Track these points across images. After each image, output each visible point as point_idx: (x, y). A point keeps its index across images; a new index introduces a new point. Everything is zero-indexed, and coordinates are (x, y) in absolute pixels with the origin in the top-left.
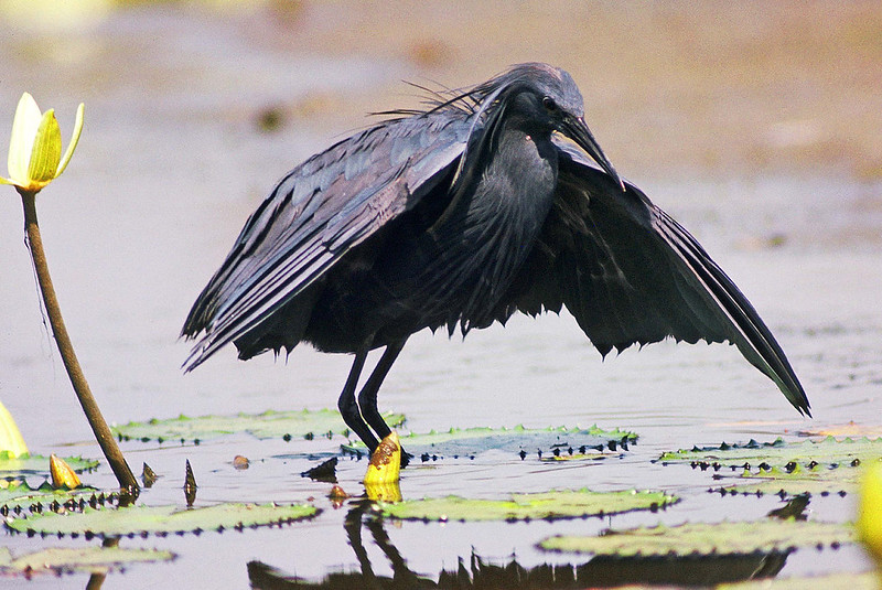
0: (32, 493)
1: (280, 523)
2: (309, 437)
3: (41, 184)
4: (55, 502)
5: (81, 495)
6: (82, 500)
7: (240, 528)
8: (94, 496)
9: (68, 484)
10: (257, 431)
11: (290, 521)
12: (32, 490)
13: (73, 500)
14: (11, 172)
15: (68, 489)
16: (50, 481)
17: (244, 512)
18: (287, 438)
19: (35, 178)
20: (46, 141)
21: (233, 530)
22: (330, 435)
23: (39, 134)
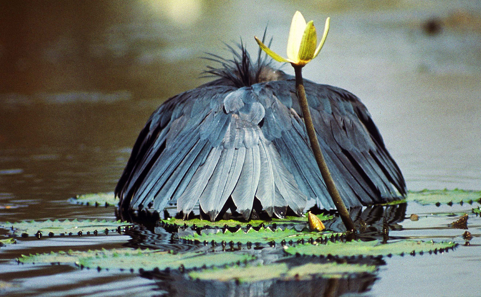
0: (298, 233)
1: (436, 252)
2: (450, 204)
3: (306, 62)
4: (311, 238)
5: (325, 235)
6: (326, 237)
7: (413, 254)
8: (333, 235)
9: (318, 228)
10: (421, 200)
11: (441, 251)
12: (298, 231)
13: (321, 237)
14: (288, 55)
15: (318, 231)
16: (308, 227)
17: (416, 245)
18: (438, 205)
19: (302, 58)
20: (308, 39)
21: (409, 255)
22: (462, 203)
23: (305, 34)
